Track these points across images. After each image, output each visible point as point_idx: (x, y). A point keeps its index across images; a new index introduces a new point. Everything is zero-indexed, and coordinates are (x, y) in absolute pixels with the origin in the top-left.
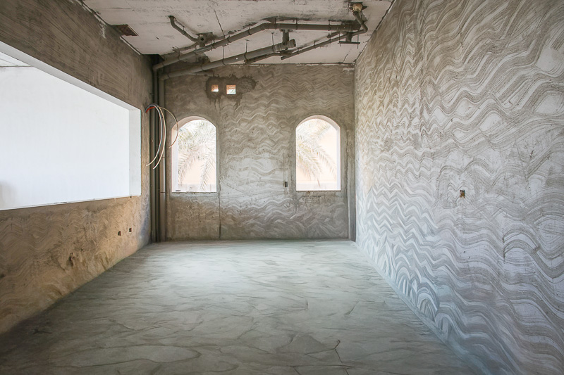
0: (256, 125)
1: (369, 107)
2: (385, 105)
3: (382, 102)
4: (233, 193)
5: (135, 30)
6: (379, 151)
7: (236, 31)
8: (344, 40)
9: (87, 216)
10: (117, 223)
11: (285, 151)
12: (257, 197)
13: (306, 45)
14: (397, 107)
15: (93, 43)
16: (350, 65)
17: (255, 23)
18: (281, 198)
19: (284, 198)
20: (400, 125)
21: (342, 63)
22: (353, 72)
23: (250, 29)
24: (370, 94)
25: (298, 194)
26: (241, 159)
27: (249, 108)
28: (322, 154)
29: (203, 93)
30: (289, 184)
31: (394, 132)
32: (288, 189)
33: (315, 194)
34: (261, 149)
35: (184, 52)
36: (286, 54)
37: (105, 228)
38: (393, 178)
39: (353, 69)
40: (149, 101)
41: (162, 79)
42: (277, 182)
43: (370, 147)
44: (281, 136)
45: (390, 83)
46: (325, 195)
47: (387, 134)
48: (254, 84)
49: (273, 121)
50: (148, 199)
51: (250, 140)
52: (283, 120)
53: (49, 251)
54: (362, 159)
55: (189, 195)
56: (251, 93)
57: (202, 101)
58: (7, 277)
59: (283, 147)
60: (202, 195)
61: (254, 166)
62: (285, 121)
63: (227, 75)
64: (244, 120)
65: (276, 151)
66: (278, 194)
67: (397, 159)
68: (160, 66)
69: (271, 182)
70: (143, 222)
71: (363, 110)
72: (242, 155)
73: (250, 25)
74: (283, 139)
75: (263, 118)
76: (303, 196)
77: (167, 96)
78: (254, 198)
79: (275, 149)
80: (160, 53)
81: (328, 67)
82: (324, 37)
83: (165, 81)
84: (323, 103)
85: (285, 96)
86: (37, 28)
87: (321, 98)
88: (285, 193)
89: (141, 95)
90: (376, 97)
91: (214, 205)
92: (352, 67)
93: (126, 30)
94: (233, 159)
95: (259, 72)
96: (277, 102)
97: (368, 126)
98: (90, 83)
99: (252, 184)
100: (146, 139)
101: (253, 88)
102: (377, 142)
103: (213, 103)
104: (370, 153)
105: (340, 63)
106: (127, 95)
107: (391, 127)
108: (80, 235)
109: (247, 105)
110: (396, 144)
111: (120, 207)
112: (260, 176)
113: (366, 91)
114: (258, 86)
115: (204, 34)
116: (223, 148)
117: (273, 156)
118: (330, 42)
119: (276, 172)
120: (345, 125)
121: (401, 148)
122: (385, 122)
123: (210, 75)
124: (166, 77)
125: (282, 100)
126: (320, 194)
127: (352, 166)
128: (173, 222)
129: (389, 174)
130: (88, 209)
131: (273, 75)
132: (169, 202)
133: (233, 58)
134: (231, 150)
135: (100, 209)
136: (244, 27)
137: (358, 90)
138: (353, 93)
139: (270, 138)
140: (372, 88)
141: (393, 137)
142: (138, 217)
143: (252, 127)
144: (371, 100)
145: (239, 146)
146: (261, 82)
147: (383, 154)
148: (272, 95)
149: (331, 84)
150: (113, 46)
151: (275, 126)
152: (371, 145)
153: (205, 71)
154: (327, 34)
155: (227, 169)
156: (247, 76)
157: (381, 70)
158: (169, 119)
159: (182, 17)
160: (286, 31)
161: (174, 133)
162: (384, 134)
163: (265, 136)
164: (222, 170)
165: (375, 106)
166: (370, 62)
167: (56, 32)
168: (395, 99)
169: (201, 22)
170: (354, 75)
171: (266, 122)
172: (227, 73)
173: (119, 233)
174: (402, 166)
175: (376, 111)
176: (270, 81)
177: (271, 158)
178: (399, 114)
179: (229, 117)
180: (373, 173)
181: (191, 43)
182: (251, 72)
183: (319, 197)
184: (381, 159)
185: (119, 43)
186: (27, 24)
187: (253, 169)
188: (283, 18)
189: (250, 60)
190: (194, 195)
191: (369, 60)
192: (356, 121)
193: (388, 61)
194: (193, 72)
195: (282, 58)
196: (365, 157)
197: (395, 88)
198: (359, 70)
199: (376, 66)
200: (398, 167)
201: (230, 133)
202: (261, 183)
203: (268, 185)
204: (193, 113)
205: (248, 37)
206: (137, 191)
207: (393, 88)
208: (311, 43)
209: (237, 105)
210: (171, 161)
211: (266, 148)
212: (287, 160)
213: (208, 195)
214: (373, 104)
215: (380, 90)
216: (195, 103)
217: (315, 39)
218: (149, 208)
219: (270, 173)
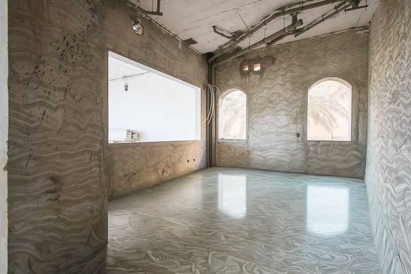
0: (275, 90)
1: (381, 63)
2: (394, 59)
3: (391, 57)
4: (257, 140)
5: (196, 40)
6: (387, 104)
7: (256, 25)
8: (351, 7)
9: (171, 149)
10: (187, 155)
11: (298, 109)
12: (275, 144)
13: (315, 21)
14: (404, 58)
15: (175, 53)
16: (365, 28)
17: (269, 15)
18: (294, 146)
19: (297, 145)
20: (406, 76)
21: (356, 27)
22: (368, 33)
23: (266, 20)
24: (381, 51)
25: (309, 143)
26: (263, 116)
27: (269, 79)
28: (343, 110)
29: (238, 72)
30: (301, 135)
31: (400, 84)
32: (300, 138)
33: (324, 143)
34: (278, 109)
35: (225, 47)
36: (298, 32)
37: (181, 157)
38: (399, 128)
39: (367, 31)
40: (206, 82)
41: (213, 67)
42: (291, 133)
43: (380, 100)
44: (295, 97)
45: (399, 36)
46: (334, 145)
47: (395, 86)
48: (274, 60)
49: (288, 86)
50: (205, 143)
51: (270, 102)
52: (297, 85)
53: (154, 166)
54: (374, 112)
55: (229, 141)
56: (271, 67)
57: (237, 78)
58: (137, 175)
59: (296, 106)
60: (237, 141)
61: (273, 121)
62: (299, 85)
63: (254, 57)
64: (266, 88)
65: (290, 110)
66: (291, 142)
67: (402, 109)
68: (212, 59)
69: (286, 133)
70: (202, 156)
71: (375, 67)
72: (264, 113)
73: (265, 17)
74: (297, 100)
75: (281, 85)
76: (313, 145)
77: (217, 78)
78: (272, 144)
79: (290, 108)
80: (212, 51)
81: (341, 34)
82: (331, 10)
83: (215, 68)
84: (334, 66)
85: (300, 66)
86: (149, 51)
87: (333, 62)
88: (297, 142)
89: (201, 79)
90: (386, 52)
91: (244, 148)
92: (367, 29)
93: (191, 41)
94: (257, 116)
95: (278, 50)
96: (292, 71)
97: (379, 81)
98: (173, 76)
99: (271, 135)
100: (204, 106)
101: (273, 63)
102: (386, 96)
103: (244, 78)
104: (380, 106)
105: (353, 28)
106: (193, 80)
107: (398, 80)
108: (168, 159)
109: (269, 76)
110: (402, 95)
111: (189, 146)
112: (277, 128)
113: (378, 48)
114: (277, 62)
115: (236, 32)
116: (251, 109)
117: (288, 113)
118: (337, 12)
119: (291, 126)
120: (357, 83)
121: (406, 98)
122: (393, 75)
123: (242, 59)
124: (216, 66)
125: (296, 69)
126: (329, 143)
127: (364, 119)
128: (219, 158)
129: (395, 124)
130: (172, 145)
131: (289, 50)
132: (217, 145)
133: (255, 45)
134: (256, 110)
135: (178, 146)
136: (261, 20)
137: (372, 49)
138: (367, 53)
139: (286, 100)
140: (384, 44)
141: (400, 89)
142: (199, 153)
143: (272, 92)
144: (383, 57)
145: (262, 107)
146: (279, 57)
147: (391, 106)
148: (288, 66)
149: (343, 48)
150: (185, 53)
151: (290, 90)
152: (381, 98)
153: (239, 57)
154: (334, 6)
155: (253, 124)
156: (269, 55)
157: (391, 25)
158: (218, 93)
159: (220, 25)
160: (295, 14)
161: (220, 101)
162: (392, 87)
163: (282, 98)
164: (250, 124)
165: (385, 61)
166: (382, 21)
167: (157, 51)
168: (403, 51)
169: (232, 25)
170: (368, 36)
171: (283, 88)
172: (254, 56)
173: (188, 161)
174: (407, 116)
175: (386, 66)
176: (287, 56)
177: (286, 115)
178: (405, 65)
179: (255, 87)
180: (381, 125)
181: (228, 40)
182: (272, 51)
183: (328, 146)
184: (389, 111)
185: (189, 49)
186: (145, 50)
187: (272, 123)
188: (290, 5)
189: (270, 43)
190: (231, 141)
191: (381, 19)
192: (369, 78)
193: (397, 15)
194: (230, 59)
195: (295, 36)
196: (376, 110)
197: (403, 40)
198: (373, 30)
199: (387, 23)
200: (404, 118)
201: (255, 98)
202: (278, 134)
203: (284, 135)
204: (232, 87)
205: (265, 27)
206: (199, 138)
207: (401, 41)
208: (319, 18)
209: (261, 77)
210: (218, 119)
211: (283, 107)
212: (300, 116)
213: (240, 141)
214: (384, 59)
215: (389, 45)
216: (233, 80)
217: (322, 13)
218: (205, 148)
219: (285, 126)
